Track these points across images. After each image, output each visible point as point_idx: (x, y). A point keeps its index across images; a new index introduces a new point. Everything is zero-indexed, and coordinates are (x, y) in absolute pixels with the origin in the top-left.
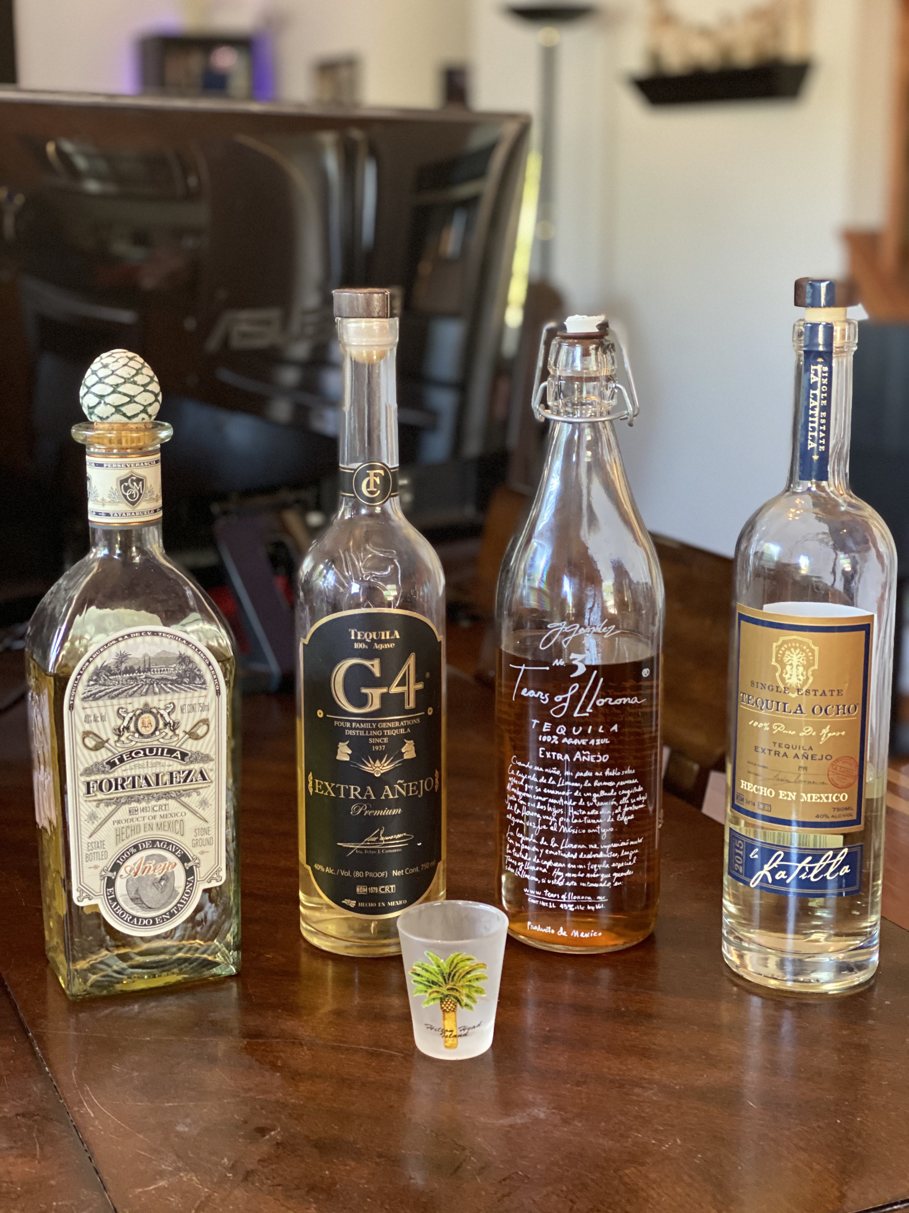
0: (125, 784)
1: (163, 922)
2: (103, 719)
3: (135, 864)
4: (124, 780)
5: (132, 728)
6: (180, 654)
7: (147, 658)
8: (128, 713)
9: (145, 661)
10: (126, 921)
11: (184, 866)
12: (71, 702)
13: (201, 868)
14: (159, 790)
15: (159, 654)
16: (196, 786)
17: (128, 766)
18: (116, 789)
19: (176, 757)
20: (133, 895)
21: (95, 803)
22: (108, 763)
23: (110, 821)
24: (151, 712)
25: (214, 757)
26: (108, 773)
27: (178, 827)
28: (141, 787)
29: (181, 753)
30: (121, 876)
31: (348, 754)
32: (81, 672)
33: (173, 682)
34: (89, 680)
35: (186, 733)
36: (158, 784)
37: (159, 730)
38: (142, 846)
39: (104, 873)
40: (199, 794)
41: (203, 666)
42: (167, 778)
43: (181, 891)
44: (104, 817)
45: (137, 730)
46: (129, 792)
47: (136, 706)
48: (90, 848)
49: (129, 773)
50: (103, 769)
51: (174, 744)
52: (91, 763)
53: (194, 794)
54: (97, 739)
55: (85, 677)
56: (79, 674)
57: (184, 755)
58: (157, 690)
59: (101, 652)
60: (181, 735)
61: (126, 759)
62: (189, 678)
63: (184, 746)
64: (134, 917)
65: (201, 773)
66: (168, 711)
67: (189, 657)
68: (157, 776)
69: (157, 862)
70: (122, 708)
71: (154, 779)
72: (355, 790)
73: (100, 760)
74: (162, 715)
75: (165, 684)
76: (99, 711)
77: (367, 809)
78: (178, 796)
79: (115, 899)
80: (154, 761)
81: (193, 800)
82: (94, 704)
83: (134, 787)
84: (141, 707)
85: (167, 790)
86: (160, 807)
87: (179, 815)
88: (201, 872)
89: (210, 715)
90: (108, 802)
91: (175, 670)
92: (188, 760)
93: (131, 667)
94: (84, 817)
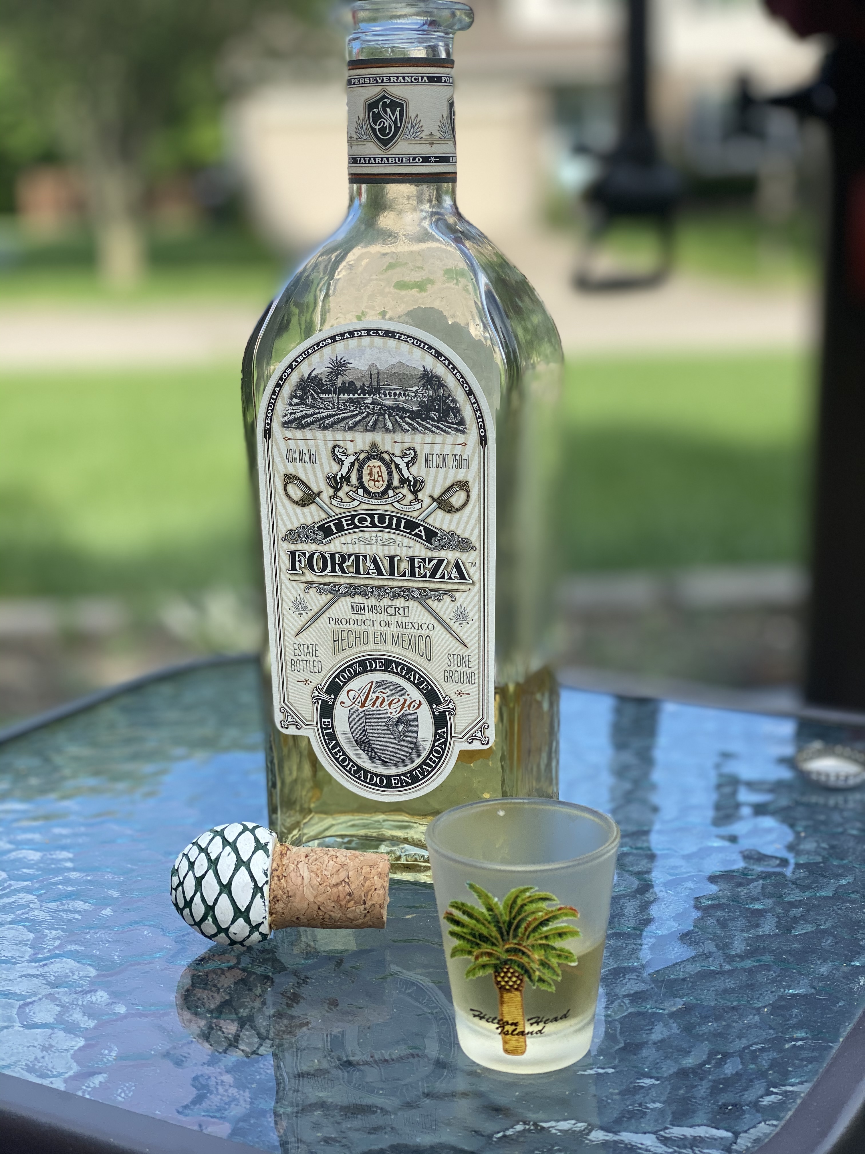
0: (344, 565)
2: (312, 459)
6: (425, 371)
11: (432, 708)
14: (395, 583)
15: (393, 366)
20: (358, 735)
23: (324, 618)
28: (368, 574)
29: (426, 529)
35: (434, 500)
37: (394, 489)
39: (317, 694)
51: (415, 514)
60: (427, 501)
63: (430, 520)
70: (339, 446)
73: (309, 522)
75: (401, 418)
76: (307, 445)
80: (386, 536)
92: (437, 544)
94: (288, 603)
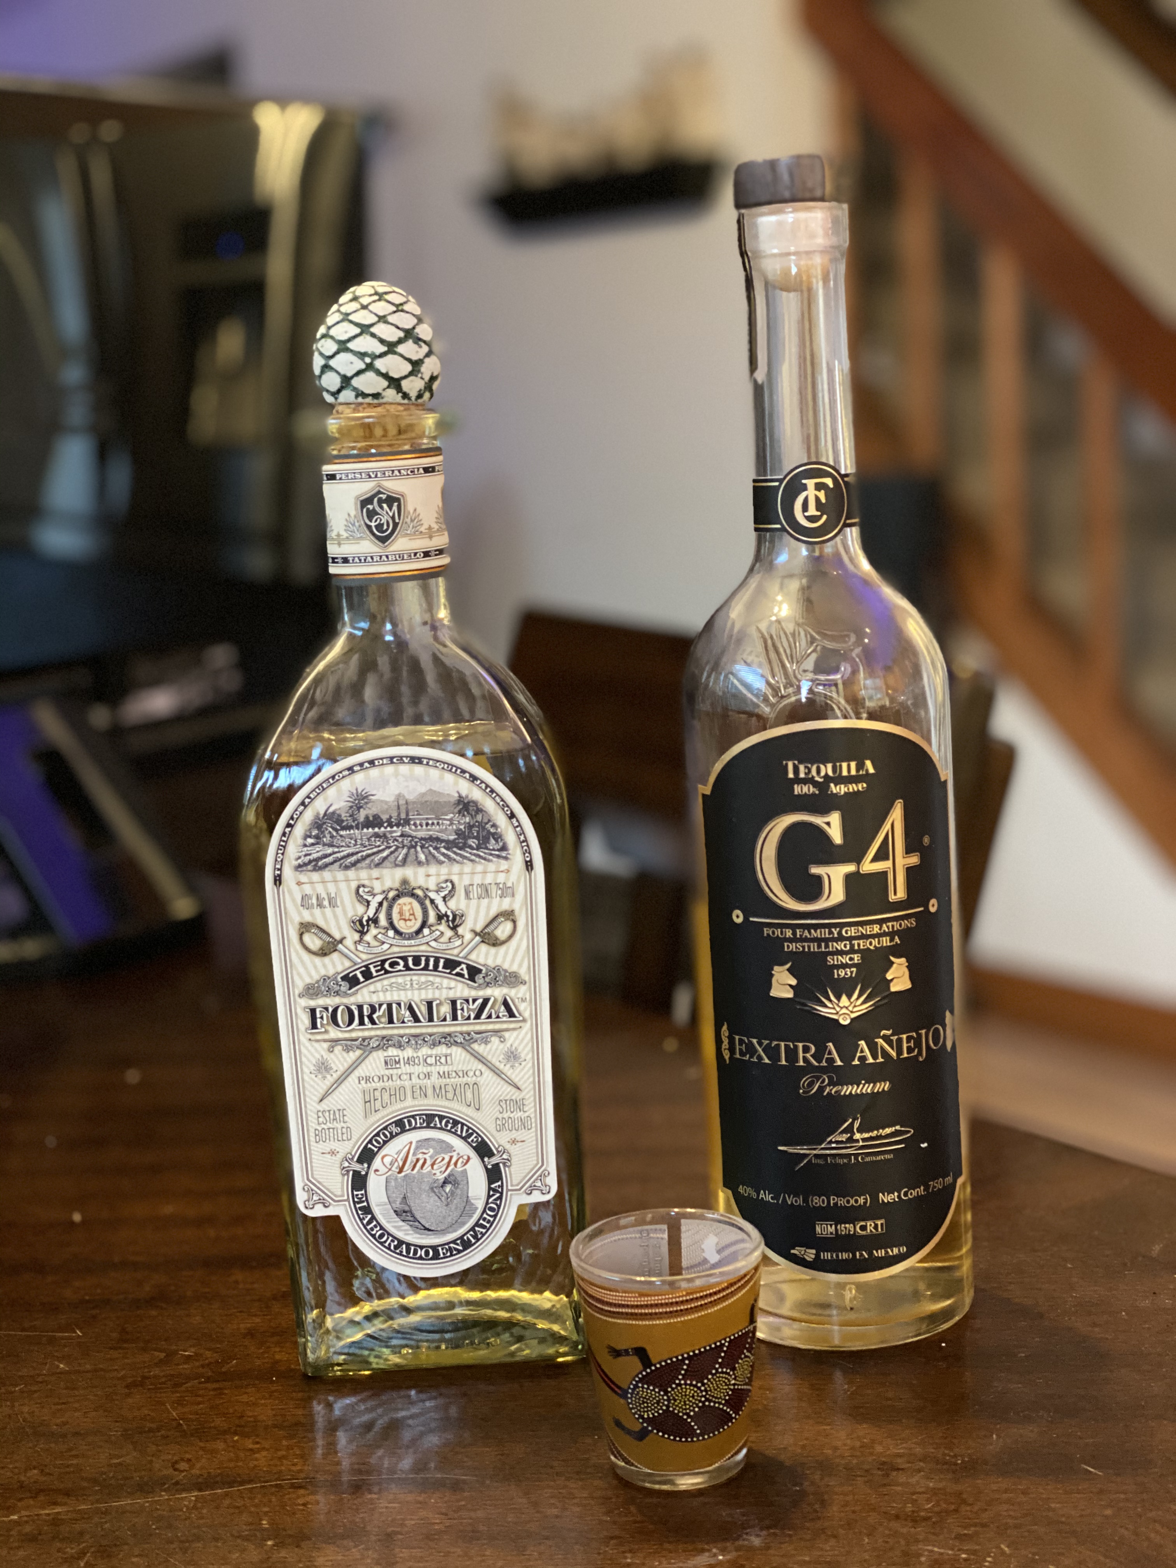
1: (452, 1255)
3: (399, 1153)
4: (373, 1009)
5: (383, 920)
7: (402, 802)
8: (374, 895)
9: (399, 808)
10: (389, 1248)
12: (278, 872)
13: (513, 1169)
16: (497, 1027)
17: (379, 985)
18: (362, 1023)
19: (460, 975)
21: (326, 1045)
22: (344, 978)
24: (413, 895)
25: (527, 979)
26: (346, 995)
27: (469, 1095)
30: (376, 1171)
31: (791, 986)
32: (292, 822)
33: (450, 845)
34: (306, 837)
36: (431, 1019)
38: (410, 1123)
40: (503, 1040)
41: (501, 820)
42: (446, 1009)
43: (480, 1205)
44: (342, 1069)
45: (392, 925)
46: (382, 1030)
47: (388, 884)
48: (321, 1120)
49: (382, 997)
50: (336, 988)
52: (316, 977)
53: (495, 1040)
54: (324, 936)
55: (299, 830)
56: (289, 825)
57: (474, 972)
58: (422, 857)
59: (324, 789)
61: (375, 974)
62: (477, 838)
64: (401, 1243)
65: (506, 1003)
66: (443, 894)
67: (475, 803)
68: (430, 1004)
69: (437, 1153)
71: (424, 1009)
72: (806, 1050)
74: (432, 901)
77: (829, 1085)
78: (467, 1041)
79: (367, 1210)
81: (493, 1050)
82: (315, 876)
83: (391, 1021)
84: (397, 885)
85: (447, 1030)
86: (438, 1058)
87: (471, 1074)
88: (513, 1175)
89: (517, 904)
90: (349, 1045)
91: (451, 824)
93: (376, 817)
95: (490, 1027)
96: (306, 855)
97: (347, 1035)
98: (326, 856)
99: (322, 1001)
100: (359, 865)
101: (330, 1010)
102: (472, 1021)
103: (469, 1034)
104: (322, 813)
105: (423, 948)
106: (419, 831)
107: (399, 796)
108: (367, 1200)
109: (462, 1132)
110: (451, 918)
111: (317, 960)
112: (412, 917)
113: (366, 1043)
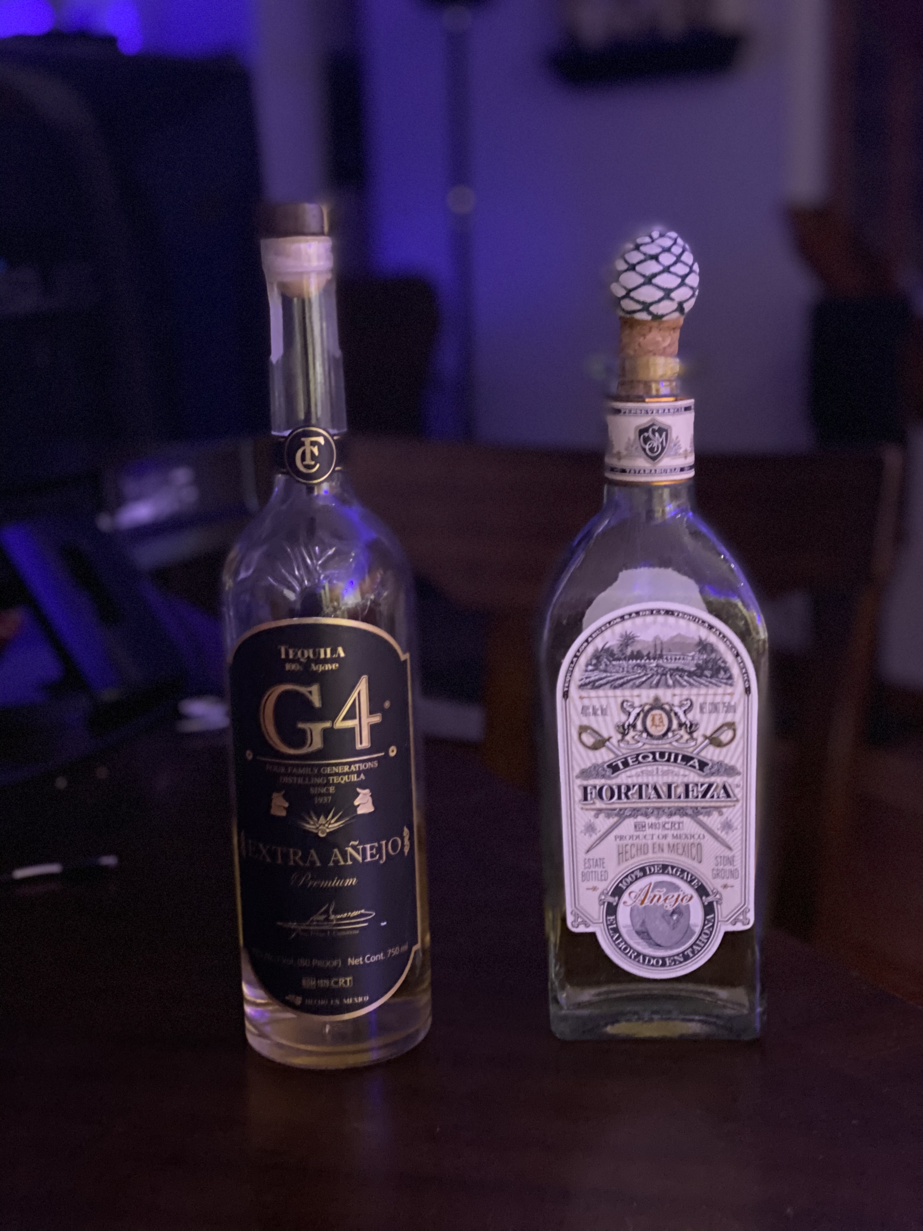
1: (675, 964)
3: (642, 890)
4: (628, 789)
5: (639, 726)
7: (658, 642)
8: (634, 708)
9: (655, 645)
10: (631, 957)
12: (566, 689)
13: (724, 905)
16: (718, 804)
17: (634, 772)
18: (619, 798)
19: (693, 767)
21: (593, 813)
22: (610, 766)
24: (662, 709)
25: (741, 770)
26: (609, 778)
27: (694, 851)
30: (625, 903)
32: (578, 654)
33: (691, 674)
34: (587, 665)
36: (670, 796)
38: (650, 870)
40: (721, 814)
41: (729, 658)
42: (681, 790)
43: (698, 930)
44: (603, 830)
45: (645, 730)
46: (635, 803)
47: (644, 700)
48: (587, 865)
49: (635, 780)
50: (603, 773)
52: (589, 765)
53: (715, 814)
54: (597, 736)
55: (583, 660)
56: (575, 656)
57: (703, 765)
58: (670, 682)
59: (602, 632)
62: (711, 669)
64: (639, 954)
65: (724, 788)
66: (684, 708)
67: (711, 645)
68: (669, 787)
69: (667, 892)
71: (665, 789)
74: (676, 714)
78: (695, 813)
79: (616, 930)
81: (714, 821)
82: (593, 693)
83: (641, 797)
84: (651, 700)
85: (681, 805)
86: (673, 824)
87: (696, 837)
88: (723, 910)
89: (737, 717)
90: (609, 813)
91: (693, 659)
93: (639, 652)
95: (713, 804)
96: (587, 678)
97: (609, 807)
98: (601, 679)
99: (592, 782)
100: (625, 686)
101: (598, 788)
102: (699, 799)
103: (697, 808)
104: (600, 647)
105: (667, 746)
106: (670, 663)
107: (656, 638)
108: (616, 923)
109: (687, 877)
110: (689, 726)
111: (591, 753)
112: (661, 724)
113: (622, 812)
